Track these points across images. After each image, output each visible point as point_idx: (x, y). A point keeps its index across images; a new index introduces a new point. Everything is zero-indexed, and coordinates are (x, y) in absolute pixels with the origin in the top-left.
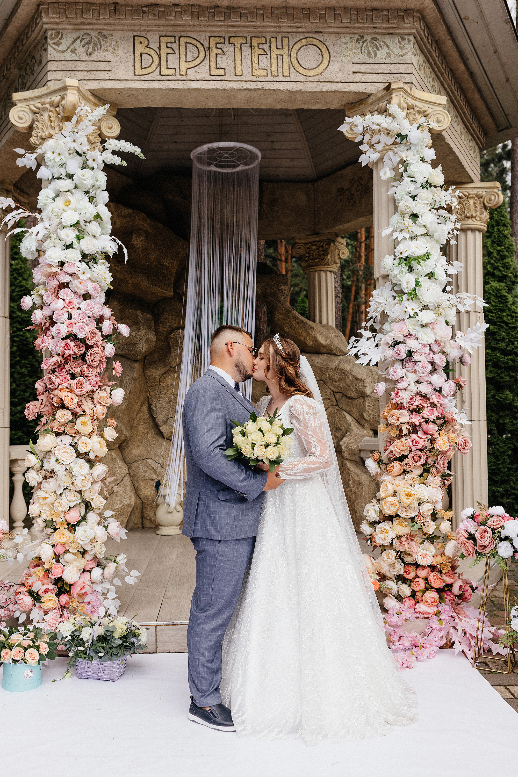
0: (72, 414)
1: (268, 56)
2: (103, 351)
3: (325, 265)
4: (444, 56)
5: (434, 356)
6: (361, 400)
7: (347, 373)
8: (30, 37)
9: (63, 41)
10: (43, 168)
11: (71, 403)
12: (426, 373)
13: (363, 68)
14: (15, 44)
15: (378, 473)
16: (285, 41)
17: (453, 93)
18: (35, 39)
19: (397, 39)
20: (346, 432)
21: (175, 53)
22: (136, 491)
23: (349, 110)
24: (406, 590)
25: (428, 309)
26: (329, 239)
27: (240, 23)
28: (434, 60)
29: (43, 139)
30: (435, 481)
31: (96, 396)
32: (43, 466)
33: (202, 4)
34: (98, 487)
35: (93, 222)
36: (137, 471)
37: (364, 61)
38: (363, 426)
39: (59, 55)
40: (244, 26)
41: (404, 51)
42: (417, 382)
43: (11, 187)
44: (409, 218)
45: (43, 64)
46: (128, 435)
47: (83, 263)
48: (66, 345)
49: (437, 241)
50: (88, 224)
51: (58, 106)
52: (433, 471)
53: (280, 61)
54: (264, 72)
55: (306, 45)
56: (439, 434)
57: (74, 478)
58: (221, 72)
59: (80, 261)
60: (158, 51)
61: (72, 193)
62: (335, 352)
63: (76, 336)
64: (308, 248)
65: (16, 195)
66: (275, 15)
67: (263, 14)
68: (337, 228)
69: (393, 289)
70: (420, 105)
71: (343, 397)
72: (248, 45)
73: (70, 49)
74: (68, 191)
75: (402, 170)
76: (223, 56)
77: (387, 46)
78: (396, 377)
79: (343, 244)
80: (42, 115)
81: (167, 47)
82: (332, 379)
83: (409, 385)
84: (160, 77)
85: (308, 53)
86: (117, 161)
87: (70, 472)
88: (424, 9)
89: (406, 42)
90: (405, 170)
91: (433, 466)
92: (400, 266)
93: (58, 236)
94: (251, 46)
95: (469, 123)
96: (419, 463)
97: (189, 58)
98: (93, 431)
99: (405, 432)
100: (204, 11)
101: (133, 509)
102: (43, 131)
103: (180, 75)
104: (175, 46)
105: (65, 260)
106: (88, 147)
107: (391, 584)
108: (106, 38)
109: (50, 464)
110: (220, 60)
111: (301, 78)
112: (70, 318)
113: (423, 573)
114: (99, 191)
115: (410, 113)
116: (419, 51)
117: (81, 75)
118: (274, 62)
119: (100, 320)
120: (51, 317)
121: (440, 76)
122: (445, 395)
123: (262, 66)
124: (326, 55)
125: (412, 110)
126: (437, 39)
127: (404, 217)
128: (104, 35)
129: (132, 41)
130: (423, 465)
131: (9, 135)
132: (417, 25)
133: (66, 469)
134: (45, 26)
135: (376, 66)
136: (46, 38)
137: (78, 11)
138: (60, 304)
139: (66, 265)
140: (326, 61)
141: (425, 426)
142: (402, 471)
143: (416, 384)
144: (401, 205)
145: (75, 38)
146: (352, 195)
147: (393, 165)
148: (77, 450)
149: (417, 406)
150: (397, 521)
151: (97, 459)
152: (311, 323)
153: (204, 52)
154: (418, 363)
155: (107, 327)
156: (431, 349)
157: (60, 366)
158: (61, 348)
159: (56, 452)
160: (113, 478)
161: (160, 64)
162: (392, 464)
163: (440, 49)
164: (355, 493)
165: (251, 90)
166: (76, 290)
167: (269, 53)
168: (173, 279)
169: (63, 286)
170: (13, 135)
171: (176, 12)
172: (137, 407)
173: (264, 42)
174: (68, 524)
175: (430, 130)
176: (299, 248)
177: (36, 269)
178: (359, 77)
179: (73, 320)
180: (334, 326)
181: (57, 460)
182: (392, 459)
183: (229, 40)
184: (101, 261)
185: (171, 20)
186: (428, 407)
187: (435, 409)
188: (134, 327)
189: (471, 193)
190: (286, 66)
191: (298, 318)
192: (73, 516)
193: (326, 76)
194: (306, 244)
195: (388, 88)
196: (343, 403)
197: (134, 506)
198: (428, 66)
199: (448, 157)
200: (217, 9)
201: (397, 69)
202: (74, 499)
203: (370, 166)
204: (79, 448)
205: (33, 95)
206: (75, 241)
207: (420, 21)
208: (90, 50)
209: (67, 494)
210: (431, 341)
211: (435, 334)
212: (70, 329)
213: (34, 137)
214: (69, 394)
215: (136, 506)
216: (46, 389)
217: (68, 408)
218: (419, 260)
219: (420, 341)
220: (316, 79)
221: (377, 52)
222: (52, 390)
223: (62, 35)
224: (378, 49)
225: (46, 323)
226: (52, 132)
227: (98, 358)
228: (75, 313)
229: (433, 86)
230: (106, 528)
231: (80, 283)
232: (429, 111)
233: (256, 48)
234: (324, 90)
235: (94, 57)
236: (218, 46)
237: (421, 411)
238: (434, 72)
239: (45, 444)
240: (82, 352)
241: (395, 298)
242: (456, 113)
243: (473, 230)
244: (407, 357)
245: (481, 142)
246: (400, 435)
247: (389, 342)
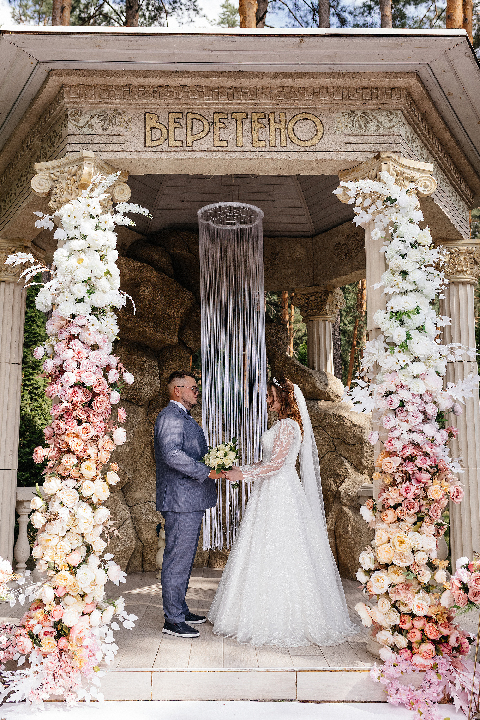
0: (78, 458)
1: (267, 130)
2: (109, 398)
3: (323, 315)
4: (431, 127)
5: (425, 406)
6: (359, 446)
7: (345, 419)
8: (52, 114)
9: (82, 118)
10: (59, 230)
11: (76, 448)
12: (418, 423)
13: (354, 139)
14: (39, 119)
15: (372, 520)
16: (283, 116)
17: (440, 158)
18: (57, 115)
19: (385, 113)
20: (345, 478)
21: (182, 128)
22: (137, 533)
23: (342, 176)
24: (402, 641)
25: (419, 360)
26: (327, 290)
27: (242, 102)
28: (421, 131)
29: (61, 204)
30: (428, 530)
31: (101, 441)
32: (47, 508)
33: (207, 85)
34: (100, 529)
35: (104, 279)
36: (138, 514)
37: (355, 133)
38: (361, 473)
39: (78, 130)
40: (245, 104)
41: (392, 124)
42: (410, 431)
43: (29, 244)
44: (399, 276)
45: (63, 137)
46: (131, 478)
47: (93, 316)
48: (74, 392)
49: (426, 296)
50: (98, 280)
51: (75, 175)
52: (426, 519)
53: (278, 134)
54: (263, 144)
55: (302, 120)
56: (433, 482)
57: (77, 521)
58: (225, 144)
59: (90, 314)
60: (166, 125)
61: (85, 252)
62: (333, 398)
63: (83, 384)
64: (307, 299)
65: (34, 250)
66: (273, 94)
67: (262, 93)
68: (334, 281)
69: (385, 341)
70: (408, 171)
71: (341, 443)
72: (249, 120)
73: (88, 125)
74: (81, 250)
75: (391, 231)
76: (225, 130)
77: (377, 120)
78: (390, 425)
79: (340, 295)
80: (61, 182)
81: (175, 122)
82: (330, 425)
83: (402, 433)
84: (168, 149)
85: (303, 126)
86: (127, 221)
87: (74, 515)
88: (410, 87)
89: (394, 116)
90: (395, 231)
91: (427, 515)
92: (391, 320)
93: (70, 291)
94: (251, 121)
95: (458, 185)
96: (413, 511)
97: (195, 132)
98: (97, 475)
99: (399, 480)
100: (209, 90)
101: (134, 551)
102: (61, 197)
103: (187, 146)
104: (182, 121)
105: (76, 313)
106: (101, 211)
107: (387, 635)
108: (121, 115)
109: (55, 507)
110: (223, 133)
111: (297, 149)
112: (79, 366)
113: (419, 624)
114: (109, 250)
115: (399, 179)
116: (406, 124)
117: (96, 147)
118: (273, 134)
119: (106, 369)
120: (61, 366)
121: (428, 144)
122: (438, 444)
123: (261, 138)
124: (320, 129)
125: (401, 177)
126: (423, 112)
127: (394, 274)
128: (119, 112)
129: (144, 117)
130: (416, 513)
131: (30, 198)
132: (404, 102)
133: (70, 512)
134: (66, 105)
135: (366, 137)
136: (67, 115)
137: (96, 92)
138: (70, 354)
139: (76, 318)
140: (320, 134)
141: (418, 475)
142: (395, 519)
143: (409, 433)
144: (392, 264)
145: (93, 115)
146: (349, 249)
147: (383, 225)
148: (80, 494)
149: (410, 455)
150: (393, 569)
151: (100, 502)
152: (310, 370)
153: (208, 126)
154: (410, 413)
155: (113, 376)
156: (422, 399)
157: (68, 412)
158: (69, 396)
159: (60, 495)
160: (114, 522)
161: (168, 137)
162: (387, 511)
163: (426, 121)
164: (354, 540)
165: (251, 159)
166: (86, 341)
167: (267, 127)
168: (177, 328)
169: (73, 337)
170: (34, 198)
171: (183, 92)
172: (140, 450)
173: (263, 117)
174: (69, 566)
175: (418, 194)
176: (298, 299)
177: (49, 321)
178: (350, 147)
179: (81, 369)
180: (333, 373)
181: (61, 503)
182: (386, 507)
183: (232, 116)
184: (109, 313)
185: (179, 99)
186: (420, 456)
187: (427, 458)
188: (140, 373)
189: (461, 248)
190: (283, 138)
191: (297, 366)
192: (75, 559)
193: (321, 146)
194: (305, 295)
195: (377, 157)
196: (342, 449)
197: (135, 549)
198: (416, 136)
199: (438, 216)
200: (221, 89)
201: (386, 140)
202: (76, 542)
203: (362, 227)
204: (82, 491)
205: (53, 165)
206: (86, 296)
207: (407, 97)
208: (106, 125)
209: (69, 537)
210: (422, 391)
211: (426, 385)
212: (79, 378)
213: (52, 202)
214: (75, 439)
215: (136, 549)
216: (54, 435)
217: (73, 453)
218: (410, 314)
219: (412, 391)
220: (311, 149)
221: (368, 125)
222: (59, 435)
223: (81, 113)
224: (368, 123)
225: (56, 371)
226: (69, 197)
227: (103, 406)
228: (84, 362)
229: (420, 154)
230: (106, 571)
231: (90, 334)
232: (417, 177)
233: (256, 122)
234: (318, 159)
235: (109, 132)
236: (222, 121)
237: (414, 459)
238: (422, 140)
239: (51, 487)
240: (89, 400)
241: (387, 349)
242: (445, 176)
243: (464, 283)
244: (399, 406)
245: (470, 202)
246: (394, 484)
247: (381, 392)
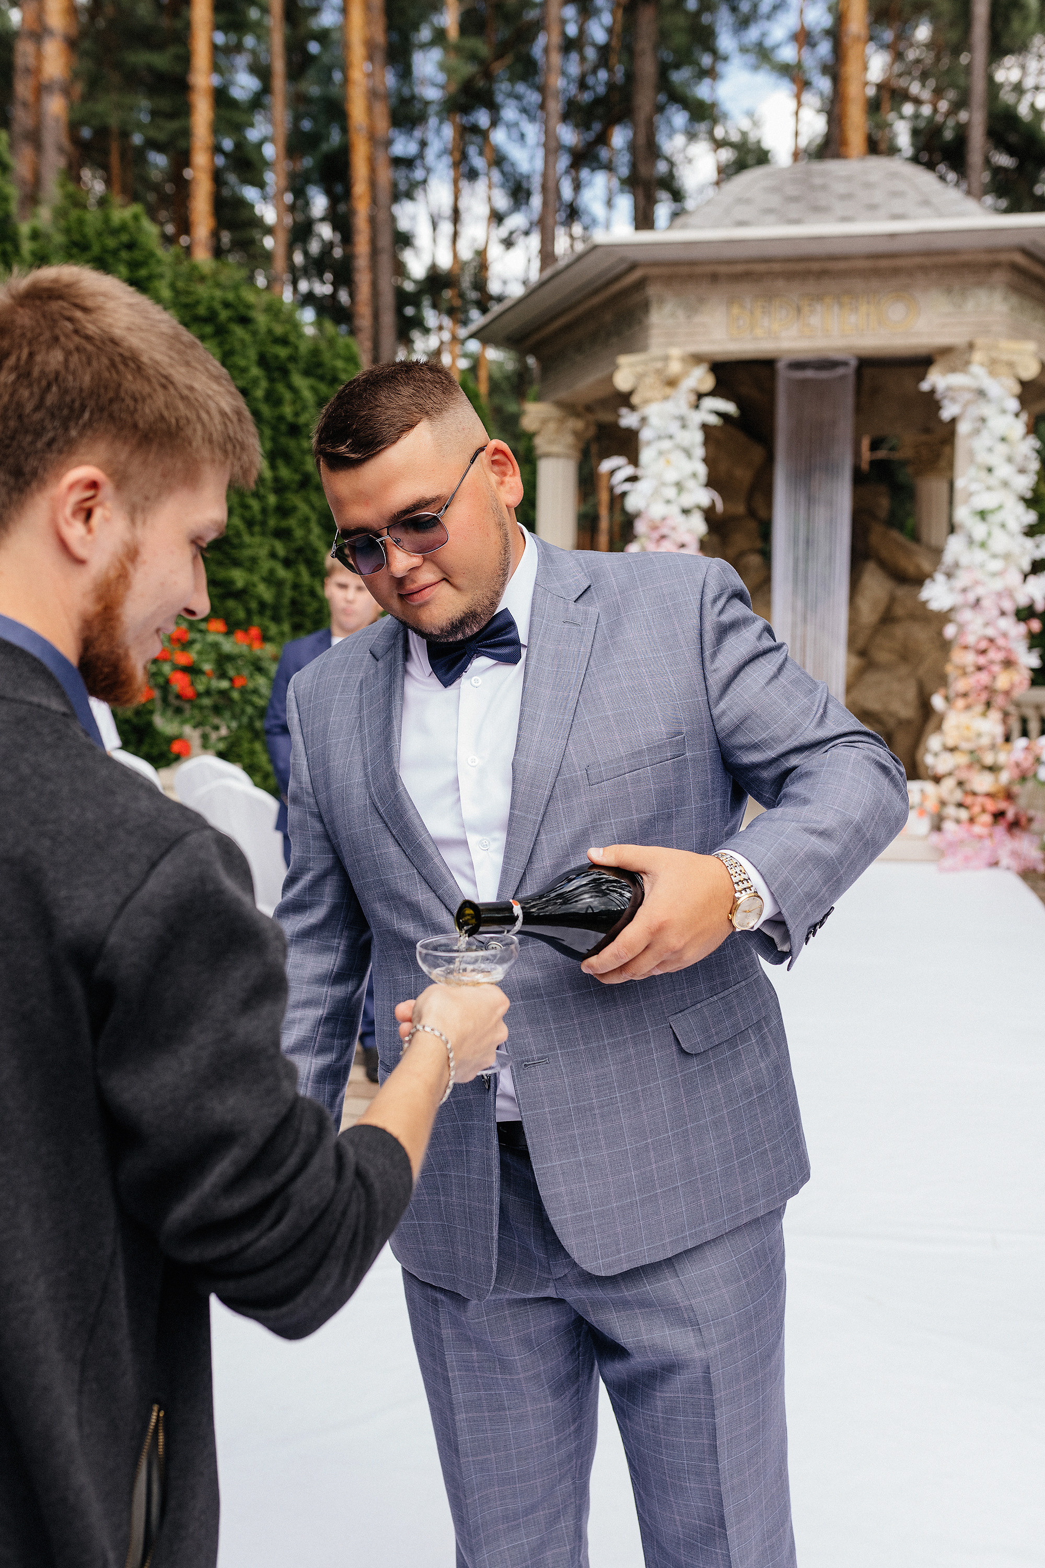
1: (858, 312)
3: (936, 470)
8: (633, 298)
9: (665, 307)
10: (645, 429)
13: (950, 320)
14: (614, 299)
15: (943, 708)
16: (875, 295)
18: (639, 300)
19: (986, 288)
21: (767, 314)
24: (964, 814)
27: (830, 284)
29: (646, 402)
30: (995, 717)
33: (796, 269)
35: (692, 479)
37: (952, 312)
40: (833, 287)
41: (992, 301)
42: (985, 625)
44: (985, 471)
45: (645, 327)
47: (682, 516)
50: (686, 482)
53: (869, 316)
55: (895, 299)
58: (813, 330)
59: (679, 514)
60: (751, 311)
61: (673, 453)
66: (864, 275)
67: (853, 275)
69: (967, 537)
70: (1007, 356)
72: (837, 302)
73: (672, 315)
74: (668, 451)
75: (981, 424)
76: (813, 314)
77: (977, 296)
80: (646, 379)
81: (761, 308)
83: (977, 628)
84: (753, 337)
85: (897, 309)
86: (713, 420)
88: (1015, 261)
89: (995, 291)
92: (975, 518)
93: (660, 493)
94: (839, 302)
96: (981, 700)
97: (781, 318)
100: (796, 274)
102: (646, 394)
103: (772, 334)
105: (667, 514)
106: (687, 409)
107: (951, 811)
108: (705, 303)
110: (812, 318)
111: (889, 332)
113: (980, 800)
114: (696, 447)
118: (863, 317)
124: (914, 309)
125: (995, 364)
127: (980, 469)
129: (728, 305)
130: (985, 701)
134: (651, 293)
135: (964, 317)
136: (648, 303)
137: (680, 281)
140: (914, 314)
141: (989, 666)
142: (966, 707)
143: (984, 627)
144: (979, 457)
145: (676, 303)
147: (974, 419)
149: (983, 648)
150: (958, 752)
153: (795, 311)
154: (986, 608)
156: (998, 595)
161: (753, 324)
162: (958, 699)
167: (856, 309)
169: (663, 537)
171: (769, 276)
175: (1019, 380)
177: (639, 521)
178: (946, 330)
183: (820, 298)
184: (697, 513)
185: (765, 284)
190: (875, 320)
193: (913, 330)
195: (971, 344)
198: (1026, 302)
201: (985, 319)
203: (952, 420)
206: (676, 497)
207: (1010, 269)
208: (690, 315)
210: (1000, 588)
213: (636, 400)
218: (994, 512)
219: (989, 588)
221: (967, 303)
223: (665, 302)
224: (967, 300)
226: (654, 396)
231: (679, 534)
233: (845, 304)
235: (693, 322)
236: (810, 304)
237: (987, 653)
241: (968, 546)
244: (976, 602)
247: (961, 588)
